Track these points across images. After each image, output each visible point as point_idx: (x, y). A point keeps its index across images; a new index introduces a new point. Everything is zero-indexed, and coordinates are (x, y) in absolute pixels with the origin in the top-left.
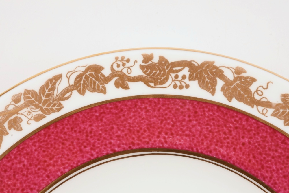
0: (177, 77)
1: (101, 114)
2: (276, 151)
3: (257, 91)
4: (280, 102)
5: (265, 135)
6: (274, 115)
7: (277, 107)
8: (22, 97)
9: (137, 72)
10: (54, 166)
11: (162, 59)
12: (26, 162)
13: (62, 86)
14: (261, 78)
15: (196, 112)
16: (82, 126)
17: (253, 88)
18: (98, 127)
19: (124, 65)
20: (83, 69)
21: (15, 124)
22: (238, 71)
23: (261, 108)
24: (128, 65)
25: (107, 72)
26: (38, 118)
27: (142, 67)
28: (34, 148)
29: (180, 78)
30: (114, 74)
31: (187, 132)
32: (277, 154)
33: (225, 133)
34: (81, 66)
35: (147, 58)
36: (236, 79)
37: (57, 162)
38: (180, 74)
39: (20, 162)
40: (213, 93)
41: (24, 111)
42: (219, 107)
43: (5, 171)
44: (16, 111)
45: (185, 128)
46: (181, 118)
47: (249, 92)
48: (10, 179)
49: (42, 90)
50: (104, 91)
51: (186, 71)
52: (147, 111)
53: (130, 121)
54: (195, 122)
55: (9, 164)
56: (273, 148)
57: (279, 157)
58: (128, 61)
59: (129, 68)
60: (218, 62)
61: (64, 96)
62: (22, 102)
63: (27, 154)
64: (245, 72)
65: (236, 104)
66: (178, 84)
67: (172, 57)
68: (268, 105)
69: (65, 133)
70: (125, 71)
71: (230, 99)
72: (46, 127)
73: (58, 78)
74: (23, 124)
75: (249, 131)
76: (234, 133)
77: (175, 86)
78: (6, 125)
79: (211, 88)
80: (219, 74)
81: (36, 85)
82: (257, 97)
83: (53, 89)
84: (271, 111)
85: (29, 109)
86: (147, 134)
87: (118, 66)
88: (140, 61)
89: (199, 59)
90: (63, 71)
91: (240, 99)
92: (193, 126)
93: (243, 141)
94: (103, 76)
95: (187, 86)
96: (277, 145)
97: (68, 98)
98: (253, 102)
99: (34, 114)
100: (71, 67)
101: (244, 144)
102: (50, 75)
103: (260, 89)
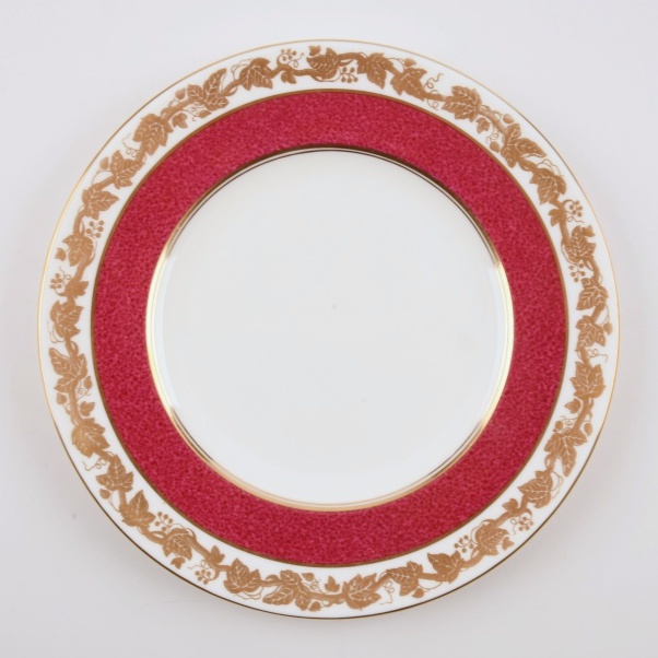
0: (345, 70)
1: (267, 109)
2: (447, 145)
3: (427, 84)
4: (451, 94)
5: (435, 128)
6: (445, 108)
7: (448, 100)
8: (186, 92)
9: (303, 65)
10: (221, 164)
11: (329, 51)
12: (192, 160)
13: (226, 81)
14: (432, 70)
15: (365, 107)
16: (249, 122)
17: (423, 80)
18: (265, 123)
19: (290, 58)
20: (248, 63)
22: (408, 63)
23: (431, 101)
24: (294, 57)
25: (272, 66)
26: (203, 115)
27: (309, 60)
28: (200, 146)
29: (348, 71)
30: (281, 67)
31: (356, 127)
32: (447, 149)
33: (395, 128)
34: (245, 60)
35: (314, 51)
36: (405, 71)
37: (223, 159)
38: (349, 67)
39: (187, 160)
40: (382, 86)
41: (189, 107)
42: (388, 101)
43: (172, 170)
44: (180, 107)
45: (354, 123)
46: (350, 112)
47: (418, 84)
48: (177, 178)
49: (207, 85)
50: (270, 86)
51: (354, 64)
52: (315, 106)
53: (297, 116)
54: (364, 117)
55: (175, 162)
56: (444, 142)
57: (450, 151)
58: (294, 53)
59: (295, 61)
60: (388, 54)
61: (229, 91)
62: (186, 98)
63: (194, 152)
64: (415, 63)
65: (406, 98)
66: (346, 77)
67: (340, 49)
68: (438, 98)
69: (232, 130)
70: (291, 64)
71: (399, 93)
72: (212, 124)
73: (222, 72)
74: (188, 121)
75: (420, 125)
76: (404, 128)
77: (343, 80)
78: (170, 122)
79: (380, 82)
80: (389, 66)
81: (200, 80)
82: (428, 90)
83: (217, 84)
84: (441, 104)
85: (193, 105)
86: (315, 130)
87: (284, 59)
88: (307, 54)
89: (367, 51)
90: (227, 65)
91: (410, 92)
92: (363, 121)
93: (413, 135)
94: (269, 69)
95: (356, 80)
96: (448, 140)
97: (233, 93)
98: (423, 95)
99: (199, 110)
100: (236, 61)
101: (414, 139)
102: (214, 69)
103: (431, 81)
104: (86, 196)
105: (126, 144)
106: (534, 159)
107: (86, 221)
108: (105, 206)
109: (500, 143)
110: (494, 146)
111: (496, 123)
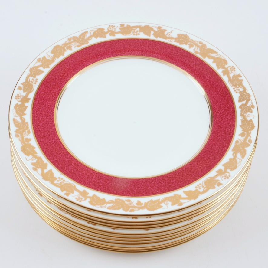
0: (134, 31)
1: (104, 45)
2: (177, 53)
3: (167, 34)
4: (177, 37)
5: (172, 48)
7: (176, 39)
8: (72, 39)
9: (118, 30)
10: (86, 62)
11: (128, 25)
12: (74, 61)
13: (88, 35)
14: (169, 30)
15: (143, 43)
16: (97, 49)
17: (166, 33)
18: (103, 49)
19: (113, 28)
20: (96, 30)
21: (70, 48)
22: (159, 28)
23: (169, 40)
24: (114, 28)
25: (106, 30)
26: (78, 46)
27: (120, 29)
28: (77, 56)
29: (136, 32)
30: (109, 31)
31: (140, 50)
32: (178, 54)
33: (156, 49)
34: (96, 29)
35: (122, 25)
36: (158, 31)
37: (87, 61)
38: (136, 30)
39: (72, 61)
40: (150, 36)
41: (73, 43)
42: (152, 41)
43: (66, 63)
44: (70, 43)
45: (139, 48)
46: (137, 45)
47: (164, 35)
48: (67, 66)
49: (80, 36)
50: (105, 37)
51: (138, 29)
52: (123, 43)
53: (116, 47)
54: (143, 46)
55: (67, 61)
56: (176, 52)
57: (179, 55)
58: (114, 26)
59: (115, 29)
60: (151, 25)
61: (89, 38)
62: (72, 40)
63: (75, 58)
64: (162, 28)
65: (159, 39)
66: (135, 34)
67: (132, 25)
68: (172, 38)
69: (90, 51)
70: (113, 30)
71: (157, 38)
72: (82, 50)
73: (86, 32)
74: (73, 48)
75: (165, 48)
76: (159, 49)
77: (134, 35)
78: (66, 48)
80: (151, 29)
81: (77, 35)
82: (168, 36)
83: (85, 36)
84: (174, 40)
85: (75, 43)
86: (123, 51)
87: (110, 28)
88: (119, 26)
89: (143, 25)
90: (88, 30)
91: (161, 37)
92: (142, 47)
93: (163, 51)
94: (105, 32)
95: (139, 34)
96: (178, 51)
97: (91, 39)
98: (166, 38)
99: (77, 45)
100: (92, 29)
101: (164, 52)
102: (83, 32)
103: (169, 33)
104: (31, 70)
105: (48, 54)
106: (213, 55)
107: (31, 78)
108: (39, 74)
109: (199, 51)
110: (196, 52)
111: (196, 45)
